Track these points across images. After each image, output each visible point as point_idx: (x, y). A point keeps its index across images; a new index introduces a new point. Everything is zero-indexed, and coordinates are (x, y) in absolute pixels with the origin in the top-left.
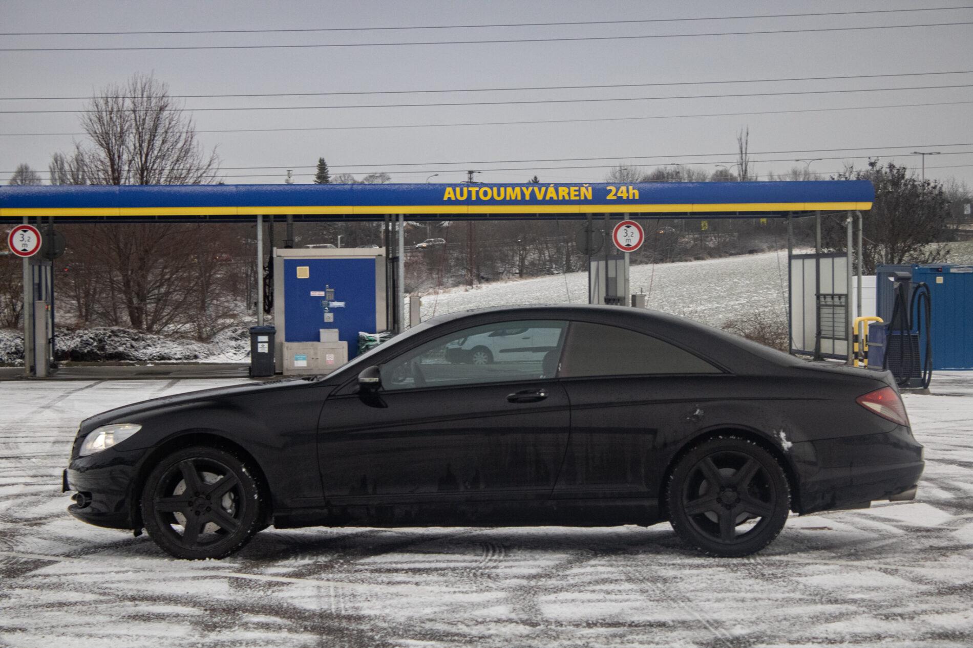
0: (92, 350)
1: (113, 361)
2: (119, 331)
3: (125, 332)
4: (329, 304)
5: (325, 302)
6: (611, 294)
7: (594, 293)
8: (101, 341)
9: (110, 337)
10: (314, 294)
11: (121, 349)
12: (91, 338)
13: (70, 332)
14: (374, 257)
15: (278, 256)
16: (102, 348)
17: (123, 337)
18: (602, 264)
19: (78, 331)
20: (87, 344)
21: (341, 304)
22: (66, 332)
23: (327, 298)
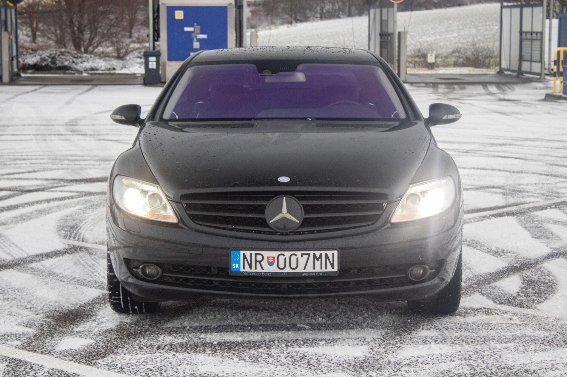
0: (48, 64)
1: (61, 71)
2: (65, 52)
3: (68, 53)
4: (196, 37)
5: (194, 35)
6: (384, 31)
7: (372, 31)
8: (53, 58)
9: (59, 55)
10: (187, 29)
11: (66, 63)
12: (47, 56)
13: (34, 52)
14: (226, 5)
15: (163, 4)
16: (54, 63)
17: (68, 56)
18: (378, 11)
19: (38, 52)
20: (44, 60)
21: (204, 36)
22: (31, 52)
23: (195, 32)
